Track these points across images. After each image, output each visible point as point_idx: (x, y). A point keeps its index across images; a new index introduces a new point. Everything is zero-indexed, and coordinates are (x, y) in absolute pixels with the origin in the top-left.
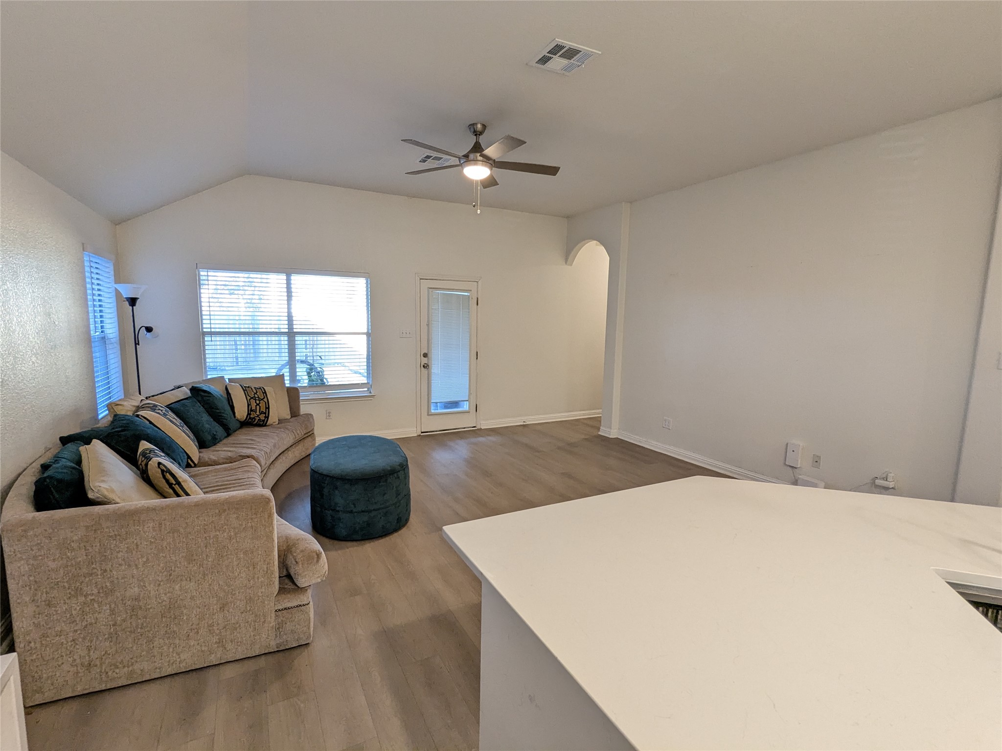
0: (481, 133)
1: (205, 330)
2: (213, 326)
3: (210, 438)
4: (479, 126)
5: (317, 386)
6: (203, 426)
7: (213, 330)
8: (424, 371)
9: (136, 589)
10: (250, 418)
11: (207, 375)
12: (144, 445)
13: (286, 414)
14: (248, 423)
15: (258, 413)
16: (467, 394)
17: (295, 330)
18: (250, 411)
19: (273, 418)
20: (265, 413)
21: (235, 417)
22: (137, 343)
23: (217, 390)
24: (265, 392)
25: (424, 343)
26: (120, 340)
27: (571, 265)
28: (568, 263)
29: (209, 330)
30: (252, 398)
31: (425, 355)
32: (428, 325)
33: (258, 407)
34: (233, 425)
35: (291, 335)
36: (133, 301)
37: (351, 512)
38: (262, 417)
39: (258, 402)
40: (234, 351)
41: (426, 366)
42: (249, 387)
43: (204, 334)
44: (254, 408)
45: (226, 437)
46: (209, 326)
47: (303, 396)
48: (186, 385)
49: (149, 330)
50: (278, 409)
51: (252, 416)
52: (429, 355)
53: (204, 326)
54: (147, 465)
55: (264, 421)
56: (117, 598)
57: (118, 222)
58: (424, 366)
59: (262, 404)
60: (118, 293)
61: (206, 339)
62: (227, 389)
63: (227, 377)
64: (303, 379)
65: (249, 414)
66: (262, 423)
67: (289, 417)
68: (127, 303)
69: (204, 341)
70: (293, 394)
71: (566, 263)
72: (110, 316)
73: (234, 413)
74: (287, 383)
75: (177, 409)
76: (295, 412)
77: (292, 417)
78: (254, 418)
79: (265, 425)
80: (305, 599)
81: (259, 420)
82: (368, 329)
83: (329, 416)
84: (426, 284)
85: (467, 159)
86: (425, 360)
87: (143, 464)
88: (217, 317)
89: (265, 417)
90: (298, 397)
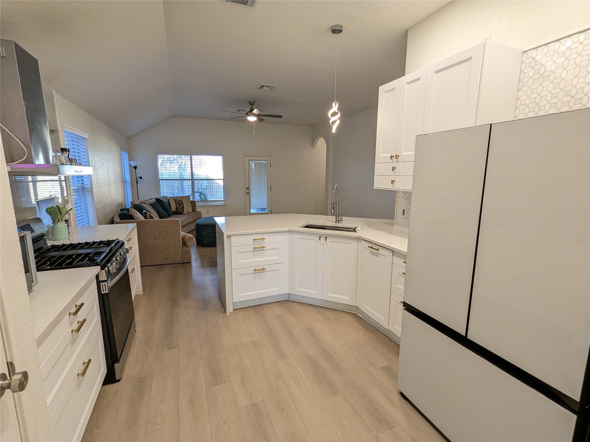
0: (253, 104)
1: (160, 178)
2: (163, 177)
3: (163, 216)
4: (252, 102)
5: (203, 201)
6: (160, 212)
7: (163, 178)
8: (248, 195)
9: (147, 241)
10: (177, 211)
11: (161, 196)
12: (144, 211)
13: (191, 210)
14: (176, 213)
15: (180, 209)
16: (267, 205)
17: (194, 178)
18: (177, 208)
19: (185, 212)
20: (182, 209)
21: (171, 210)
22: (137, 183)
23: (165, 201)
24: (182, 202)
25: (247, 183)
26: (131, 182)
27: (315, 148)
28: (313, 147)
29: (161, 178)
30: (177, 204)
31: (248, 189)
32: (249, 176)
33: (180, 207)
34: (171, 213)
35: (193, 180)
36: (135, 168)
37: (208, 237)
38: (181, 211)
39: (180, 205)
40: (172, 191)
41: (248, 193)
42: (176, 200)
43: (160, 180)
44: (178, 207)
45: (168, 217)
46: (161, 177)
47: (197, 204)
48: (154, 198)
49: (141, 178)
50: (187, 208)
51: (177, 210)
52: (249, 189)
53: (160, 177)
54: (146, 215)
55: (182, 212)
56: (142, 242)
57: (129, 138)
58: (247, 193)
59: (181, 206)
60: (130, 164)
61: (160, 182)
62: (168, 200)
63: (168, 197)
64: (197, 198)
65: (176, 209)
66: (181, 213)
67: (192, 212)
68: (134, 168)
69: (160, 183)
70: (193, 203)
71: (312, 147)
72: (127, 173)
73: (171, 209)
74: (191, 199)
75: (152, 205)
76: (194, 210)
77: (193, 212)
78: (178, 211)
79: (183, 214)
80: (189, 249)
81: (180, 212)
82: (223, 177)
83: (208, 213)
84: (247, 158)
85: (247, 114)
86: (248, 191)
87: (145, 215)
88: (164, 173)
89: (182, 211)
90: (195, 205)
